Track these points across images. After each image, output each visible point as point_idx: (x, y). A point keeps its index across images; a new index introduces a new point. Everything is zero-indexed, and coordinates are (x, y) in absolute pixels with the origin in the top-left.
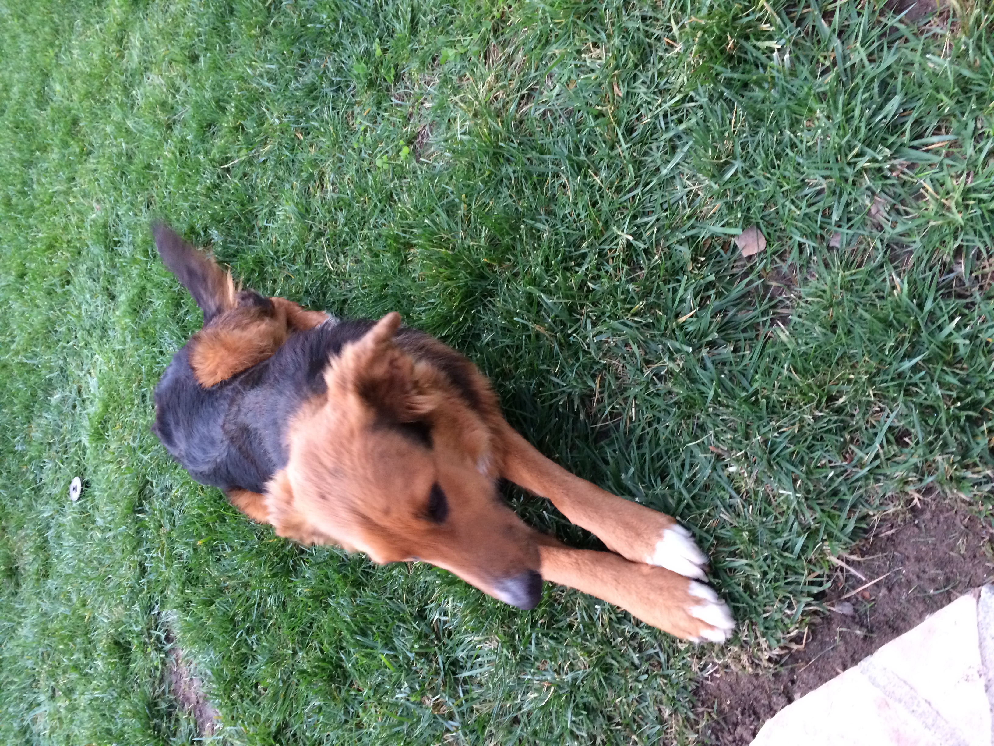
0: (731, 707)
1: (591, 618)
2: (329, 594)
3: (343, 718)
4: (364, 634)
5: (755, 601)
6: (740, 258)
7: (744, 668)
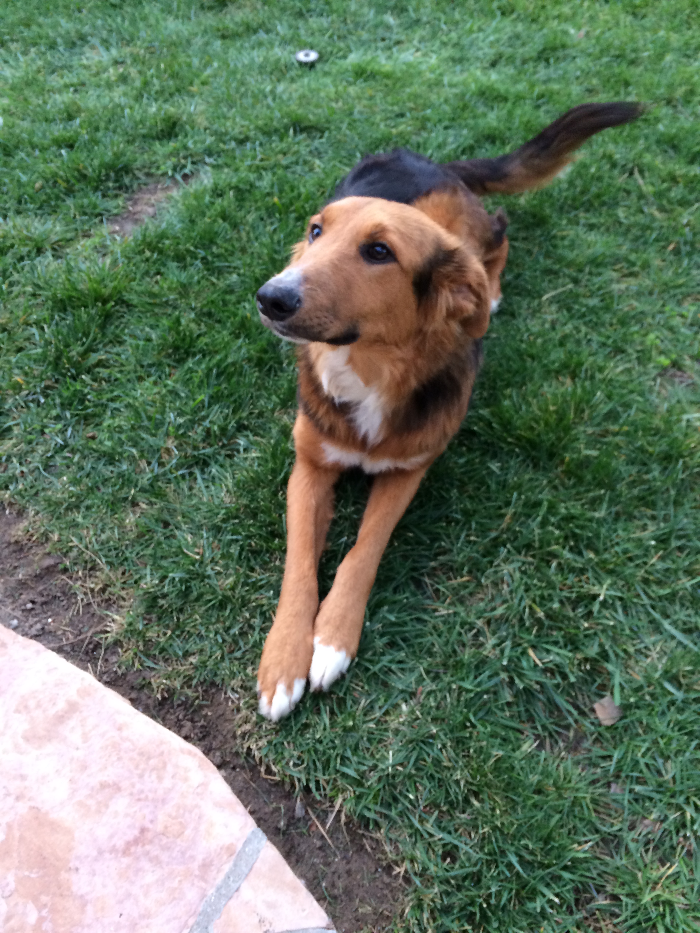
0: (206, 716)
1: (261, 587)
2: (247, 336)
3: (145, 363)
4: (218, 375)
5: (296, 733)
6: (592, 702)
7: (240, 726)
